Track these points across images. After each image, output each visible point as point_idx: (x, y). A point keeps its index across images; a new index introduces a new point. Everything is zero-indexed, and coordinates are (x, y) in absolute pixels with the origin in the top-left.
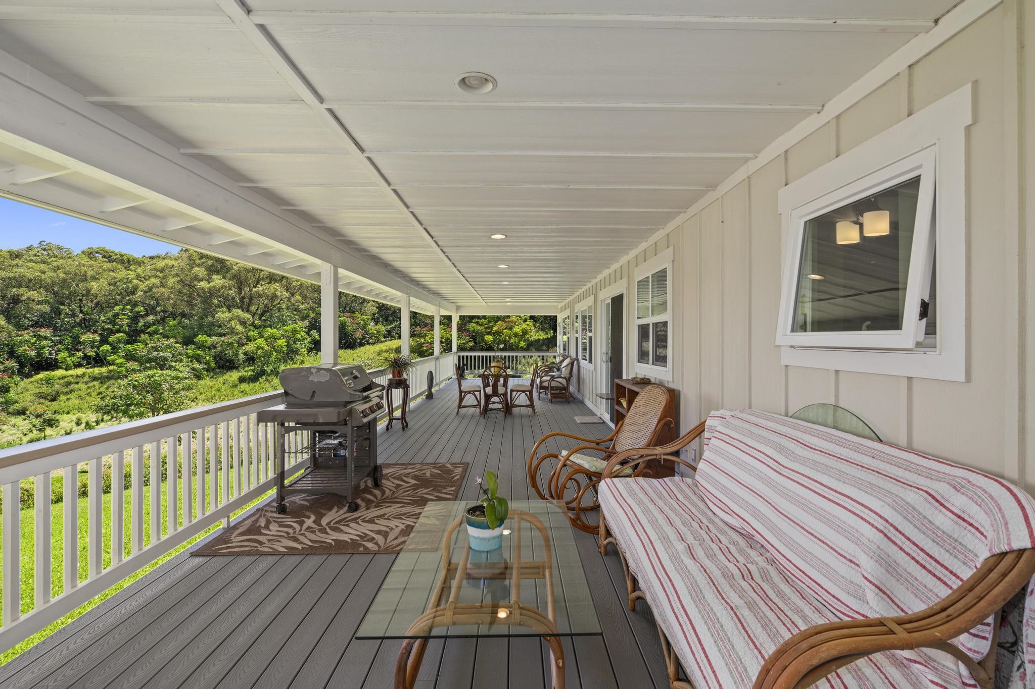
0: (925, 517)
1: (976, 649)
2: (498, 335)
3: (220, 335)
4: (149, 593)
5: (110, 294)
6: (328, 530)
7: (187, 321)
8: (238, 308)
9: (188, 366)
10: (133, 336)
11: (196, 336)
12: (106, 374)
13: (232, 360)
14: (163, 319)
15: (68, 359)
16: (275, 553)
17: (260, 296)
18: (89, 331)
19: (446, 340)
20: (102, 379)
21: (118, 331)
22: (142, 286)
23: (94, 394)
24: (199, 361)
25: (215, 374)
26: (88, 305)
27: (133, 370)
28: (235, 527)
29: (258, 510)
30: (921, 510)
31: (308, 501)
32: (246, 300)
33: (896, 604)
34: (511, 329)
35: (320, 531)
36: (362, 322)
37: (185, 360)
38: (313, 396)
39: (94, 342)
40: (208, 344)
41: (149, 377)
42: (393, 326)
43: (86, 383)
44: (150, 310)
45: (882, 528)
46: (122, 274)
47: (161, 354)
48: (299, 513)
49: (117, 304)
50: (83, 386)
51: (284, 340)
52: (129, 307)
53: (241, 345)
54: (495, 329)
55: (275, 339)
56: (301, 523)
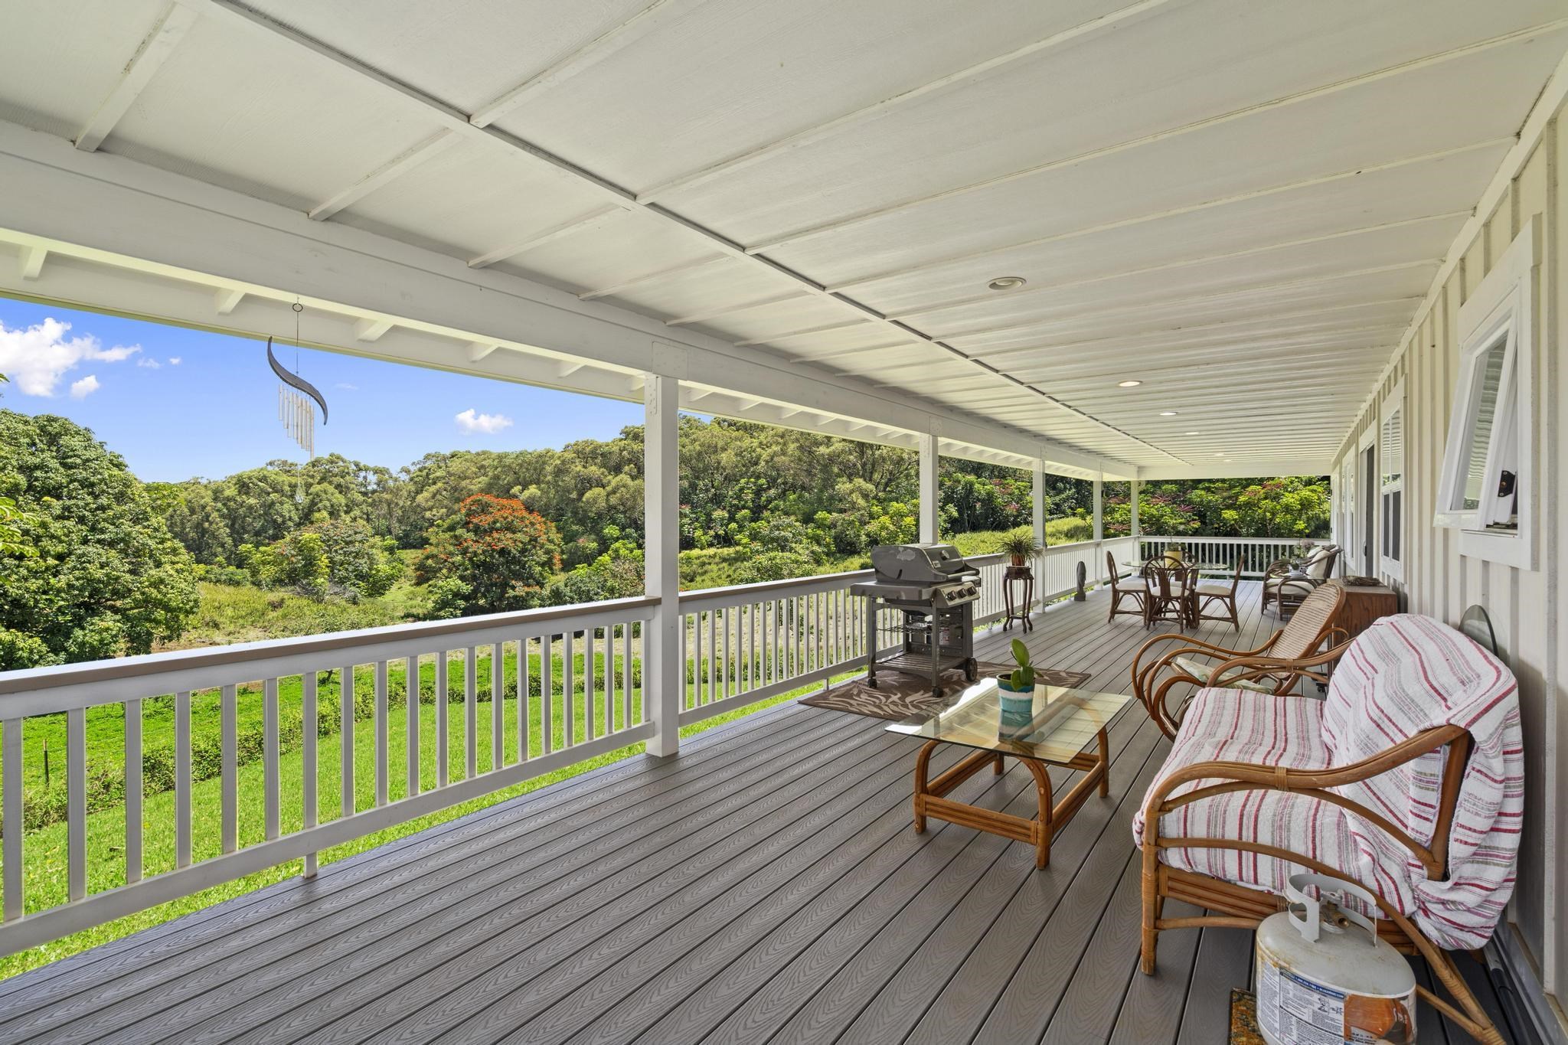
0: (1422, 710)
1: (1419, 830)
2: (1250, 509)
3: (842, 511)
4: (770, 719)
5: (736, 466)
6: (910, 706)
7: (807, 495)
8: (861, 477)
9: (807, 548)
10: (756, 515)
11: (815, 512)
12: (733, 555)
13: (853, 543)
14: (784, 492)
15: (702, 538)
16: (860, 713)
17: (884, 460)
18: (719, 507)
19: (1150, 519)
20: (730, 561)
21: (744, 507)
22: (765, 456)
23: (724, 577)
24: (819, 544)
25: (835, 560)
26: (719, 478)
27: (757, 551)
28: (833, 691)
29: (853, 682)
30: (1420, 703)
31: (898, 682)
32: (869, 466)
33: (1372, 791)
34: (1276, 498)
35: (902, 705)
36: (1017, 492)
37: (805, 541)
38: (900, 575)
39: (722, 519)
40: (828, 522)
41: (770, 559)
42: (1063, 496)
43: (717, 564)
44: (772, 483)
45: (1376, 718)
46: (747, 442)
47: (783, 533)
48: (888, 690)
49: (742, 477)
50: (714, 567)
51: (912, 518)
52: (752, 480)
53: (863, 523)
54: (1242, 499)
55: (902, 516)
56: (888, 698)
